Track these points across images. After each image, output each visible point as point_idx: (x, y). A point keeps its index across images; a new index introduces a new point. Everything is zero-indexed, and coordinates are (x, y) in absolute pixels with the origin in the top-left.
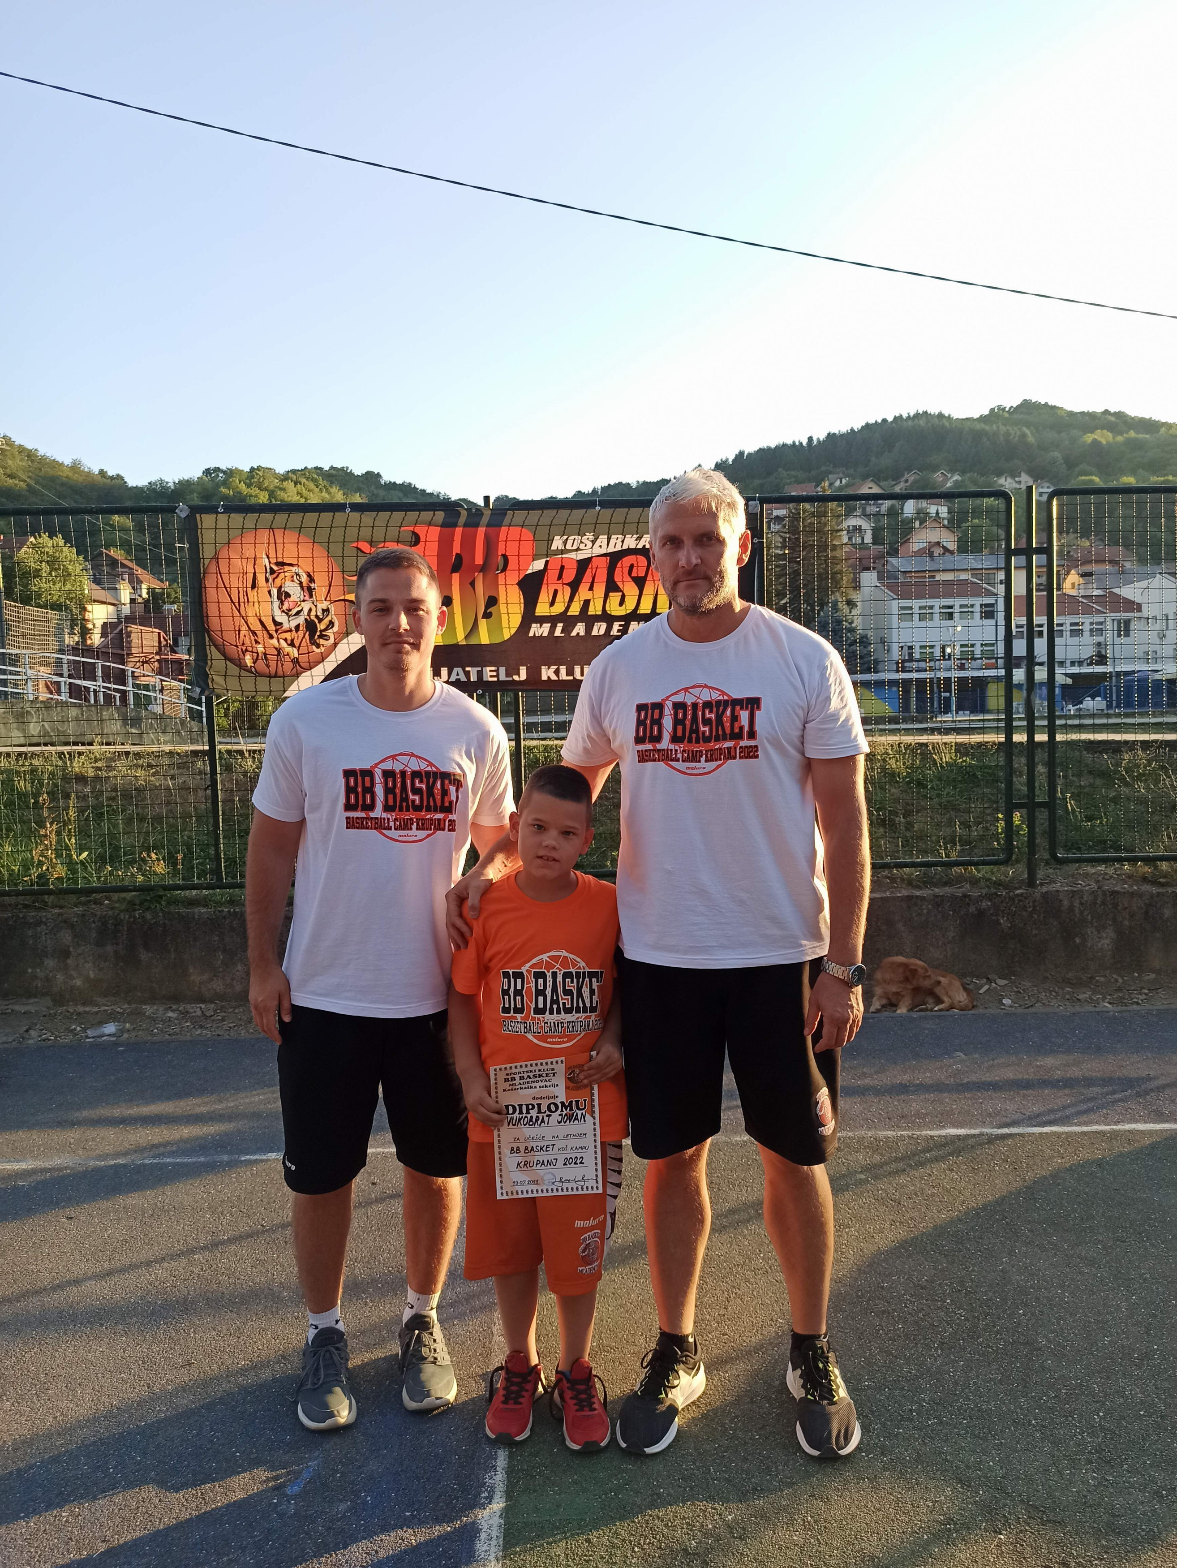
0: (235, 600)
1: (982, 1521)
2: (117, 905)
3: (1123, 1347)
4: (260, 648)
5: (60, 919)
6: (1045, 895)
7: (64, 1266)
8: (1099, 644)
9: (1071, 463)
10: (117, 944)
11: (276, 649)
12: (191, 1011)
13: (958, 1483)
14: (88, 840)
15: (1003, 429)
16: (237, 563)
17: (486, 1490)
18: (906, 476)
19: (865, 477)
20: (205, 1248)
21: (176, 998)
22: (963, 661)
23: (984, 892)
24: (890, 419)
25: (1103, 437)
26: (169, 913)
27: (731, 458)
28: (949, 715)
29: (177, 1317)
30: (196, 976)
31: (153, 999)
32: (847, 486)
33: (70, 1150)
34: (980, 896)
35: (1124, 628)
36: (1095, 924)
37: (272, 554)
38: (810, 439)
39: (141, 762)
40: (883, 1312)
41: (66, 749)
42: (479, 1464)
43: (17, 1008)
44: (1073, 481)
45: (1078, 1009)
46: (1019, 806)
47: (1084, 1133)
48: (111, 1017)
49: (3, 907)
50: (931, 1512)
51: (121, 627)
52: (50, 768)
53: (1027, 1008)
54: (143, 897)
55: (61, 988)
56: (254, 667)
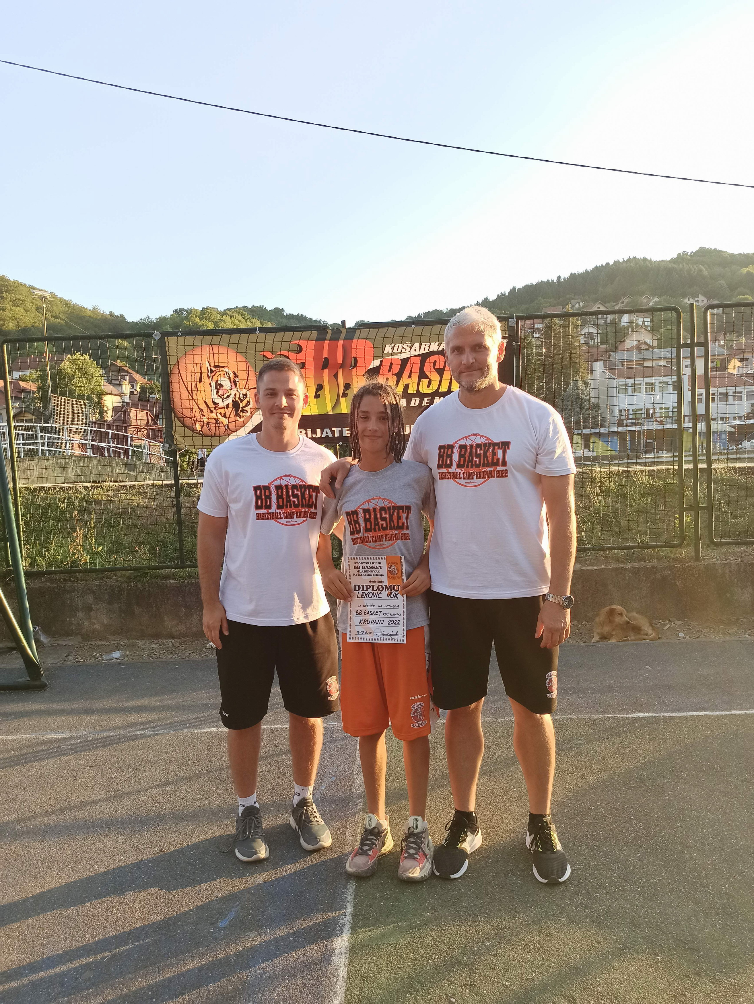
0: (190, 389)
1: (646, 948)
2: (120, 579)
3: (744, 845)
4: (205, 419)
5: (86, 587)
6: (706, 567)
7: (87, 794)
9: (732, 288)
10: (121, 603)
11: (215, 419)
12: (166, 643)
13: (633, 926)
14: (103, 539)
15: (686, 267)
16: (190, 368)
17: (339, 926)
18: (622, 300)
19: (595, 301)
20: (172, 783)
21: (157, 636)
22: (662, 419)
23: (666, 565)
24: (611, 263)
26: (152, 583)
27: (507, 292)
28: (652, 454)
29: (155, 824)
30: (169, 623)
31: (142, 636)
32: (583, 307)
33: (92, 726)
34: (663, 567)
36: (740, 585)
37: (212, 361)
38: (559, 278)
39: (134, 491)
40: (590, 824)
41: (89, 485)
43: (60, 642)
44: (734, 299)
45: (728, 638)
46: (688, 509)
47: (726, 715)
48: (117, 648)
49: (51, 581)
50: (615, 942)
51: (124, 409)
52: (80, 496)
53: (695, 638)
54: (136, 574)
55: (87, 630)
56: (201, 431)
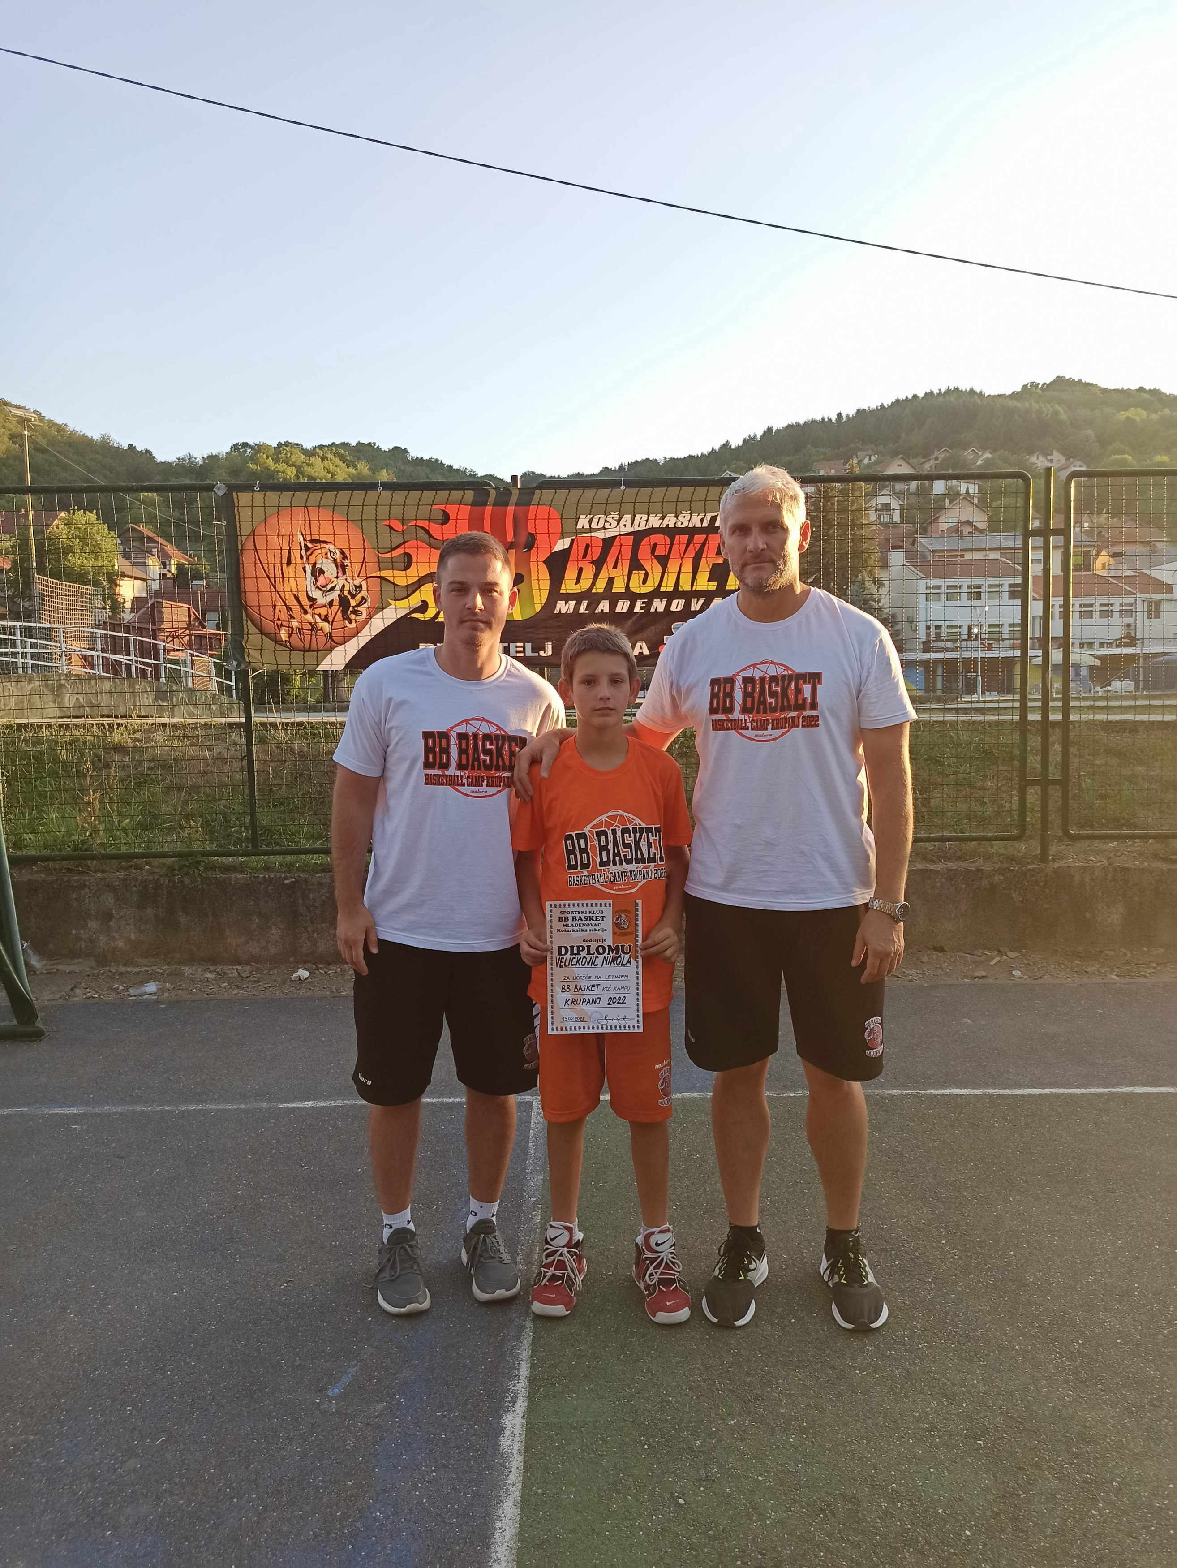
0: (271, 576)
2: (157, 870)
4: (295, 623)
5: (103, 882)
6: (1056, 871)
8: (1129, 625)
9: (1104, 442)
10: (158, 908)
11: (310, 623)
12: (228, 972)
13: (944, 1397)
14: (129, 807)
15: (1035, 407)
16: (274, 540)
17: (510, 1395)
18: (936, 454)
19: (895, 454)
21: (214, 960)
22: (991, 642)
23: (997, 866)
24: (921, 395)
25: (1137, 414)
26: (207, 878)
27: (759, 434)
28: (976, 695)
30: (233, 940)
31: (191, 960)
32: (876, 463)
34: (992, 870)
35: (1155, 610)
36: (1106, 900)
37: (308, 533)
38: (839, 415)
39: (177, 733)
40: (882, 1250)
41: (103, 721)
42: (503, 1373)
43: (62, 967)
45: (1085, 980)
46: (1033, 783)
48: (152, 977)
49: (47, 871)
50: (917, 1421)
51: (152, 602)
52: (89, 738)
53: (1037, 979)
54: (182, 863)
55: (103, 949)
56: (289, 641)
